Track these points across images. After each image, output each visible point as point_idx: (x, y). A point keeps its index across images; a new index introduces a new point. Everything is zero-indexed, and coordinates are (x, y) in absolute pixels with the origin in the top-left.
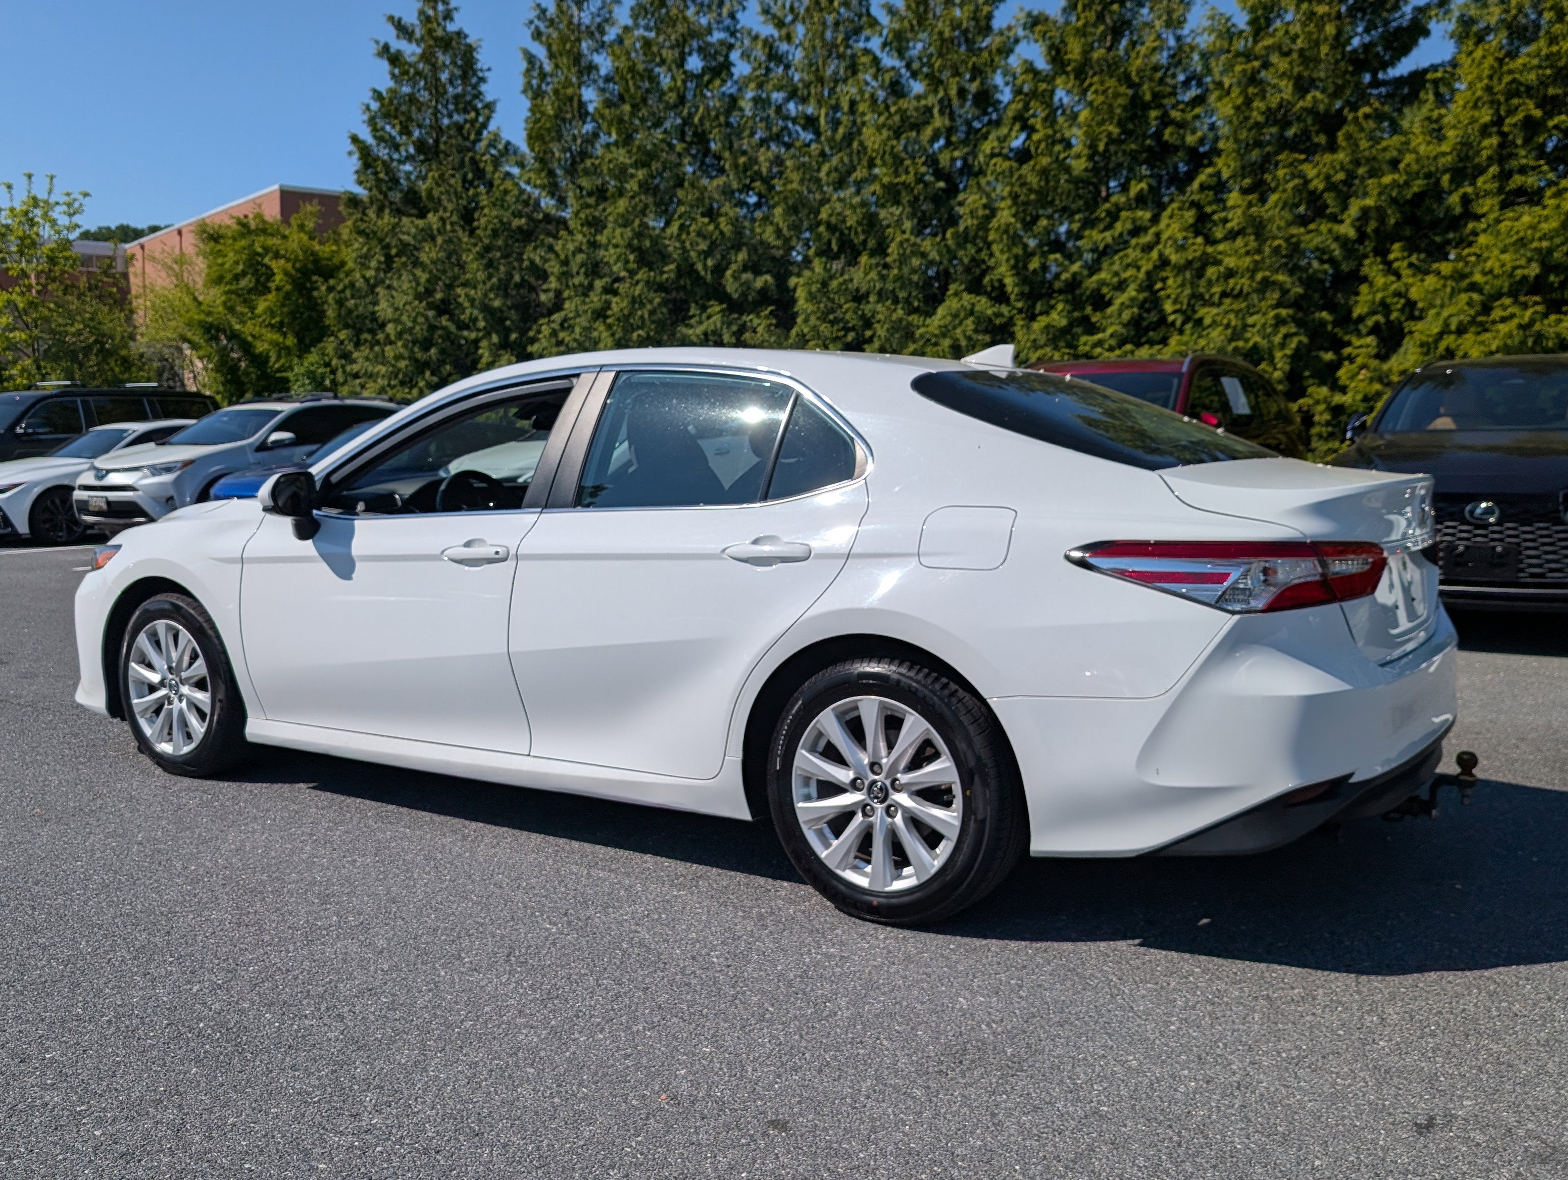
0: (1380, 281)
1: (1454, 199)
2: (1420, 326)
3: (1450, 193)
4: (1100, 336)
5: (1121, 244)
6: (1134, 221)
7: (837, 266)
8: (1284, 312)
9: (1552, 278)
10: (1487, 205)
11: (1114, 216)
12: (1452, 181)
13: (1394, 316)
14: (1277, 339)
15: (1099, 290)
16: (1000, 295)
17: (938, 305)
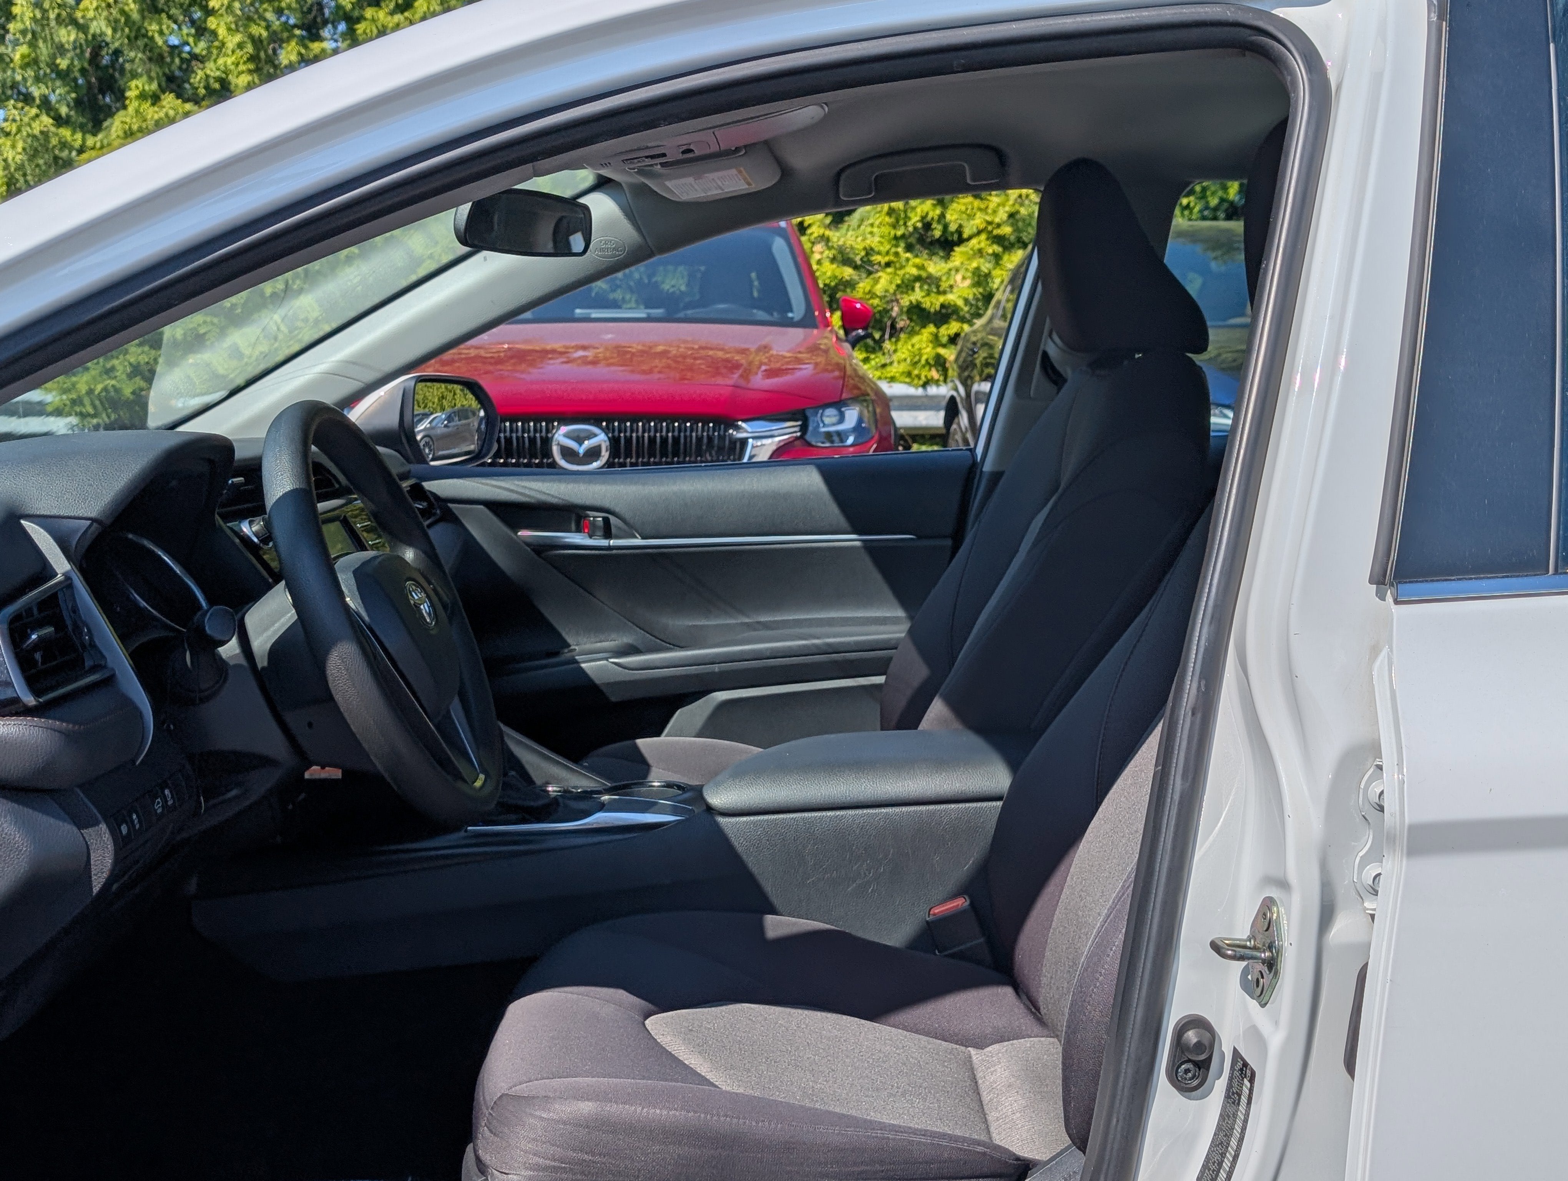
17: (109, 113)
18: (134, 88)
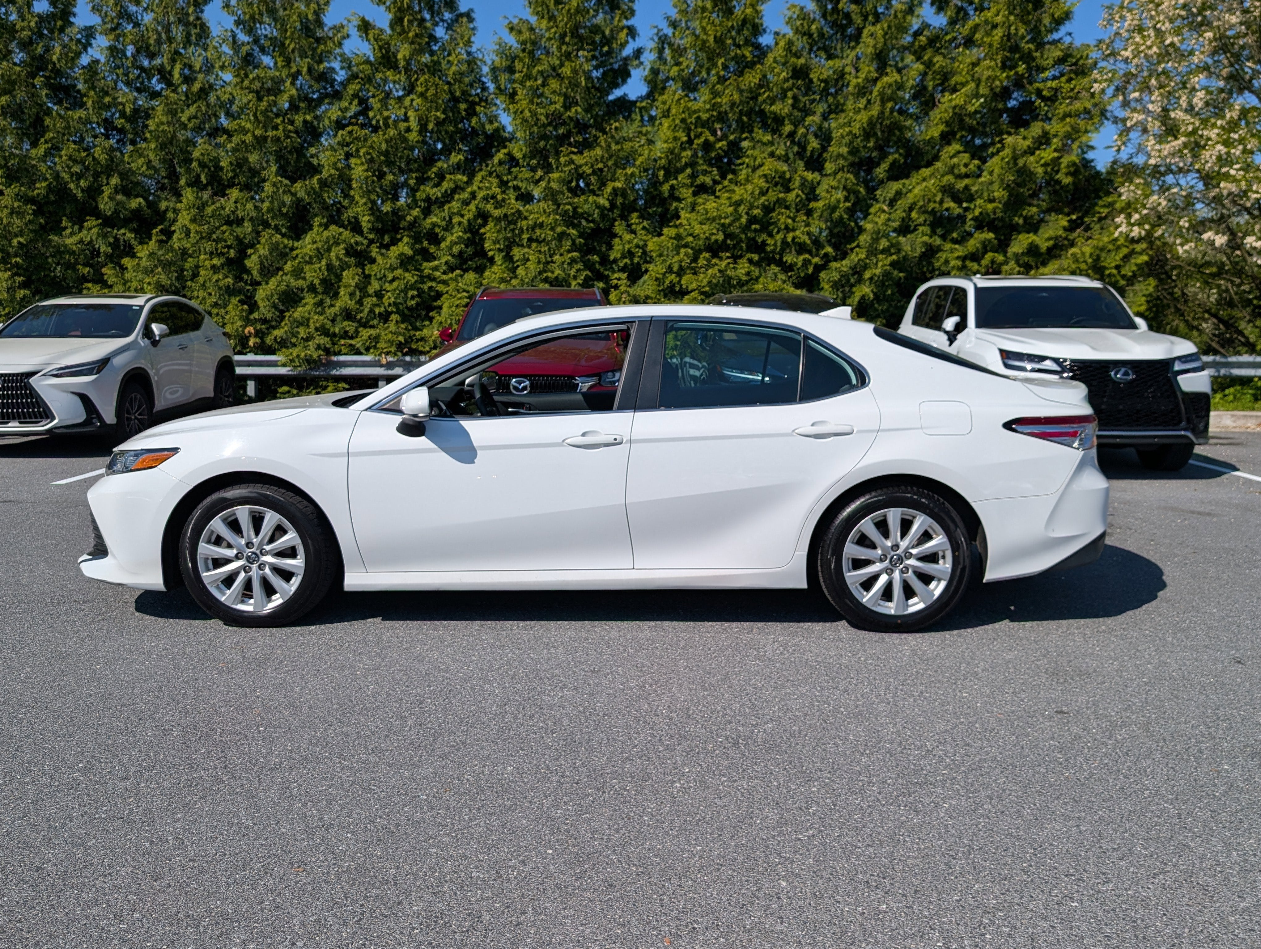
0: (627, 237)
1: (666, 187)
2: (651, 267)
3: (663, 183)
4: (436, 263)
5: (448, 197)
6: (455, 182)
7: (206, 195)
8: (575, 254)
9: (729, 242)
10: (686, 193)
11: (441, 177)
12: (665, 176)
13: (636, 260)
14: (572, 272)
15: (433, 229)
16: (356, 228)
17: (305, 232)
18: (317, 221)
